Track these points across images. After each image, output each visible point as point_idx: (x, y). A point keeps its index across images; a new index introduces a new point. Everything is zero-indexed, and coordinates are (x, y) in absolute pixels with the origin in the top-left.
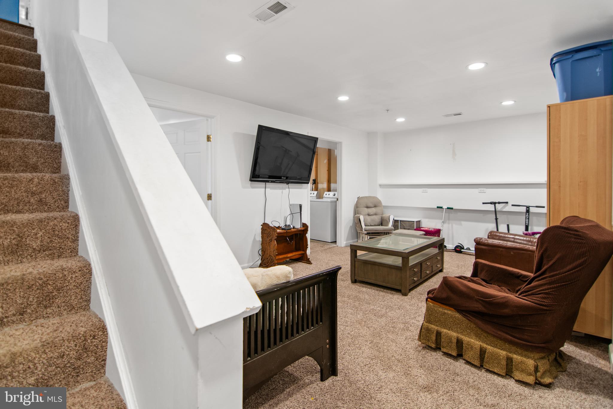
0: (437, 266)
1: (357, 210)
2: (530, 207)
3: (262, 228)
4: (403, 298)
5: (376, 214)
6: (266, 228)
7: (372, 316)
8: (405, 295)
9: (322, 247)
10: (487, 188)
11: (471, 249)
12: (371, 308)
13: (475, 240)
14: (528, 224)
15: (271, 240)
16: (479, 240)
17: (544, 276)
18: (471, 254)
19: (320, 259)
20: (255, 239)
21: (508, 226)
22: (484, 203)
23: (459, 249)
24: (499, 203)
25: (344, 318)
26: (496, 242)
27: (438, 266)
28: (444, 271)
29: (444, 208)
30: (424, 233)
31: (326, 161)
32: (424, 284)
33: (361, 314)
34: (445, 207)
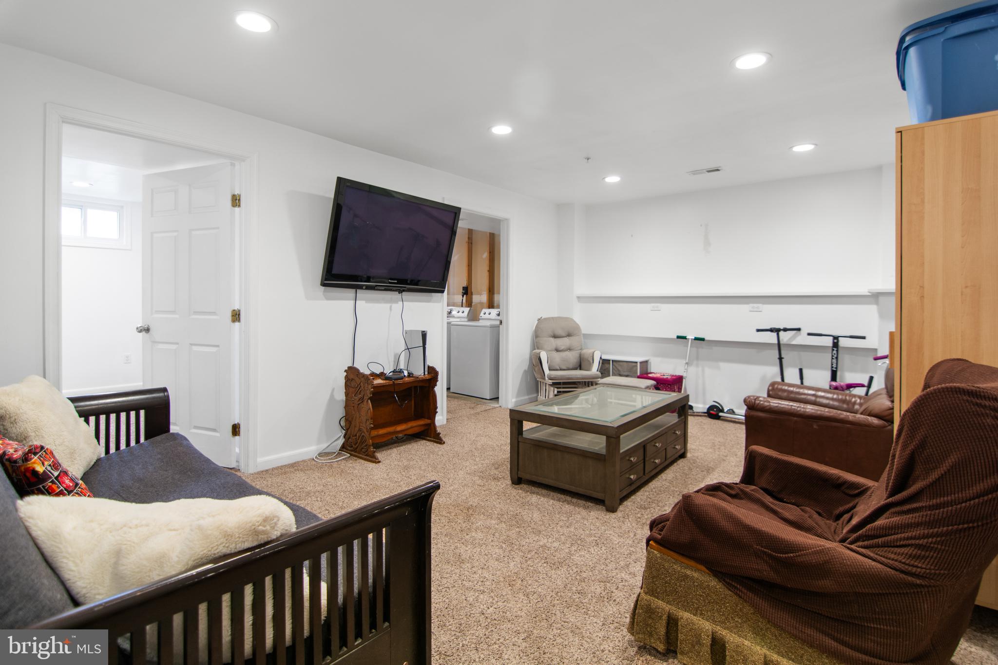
0: (674, 448)
1: (536, 343)
2: (840, 338)
3: (346, 377)
4: (608, 517)
5: (569, 349)
6: (353, 376)
7: (540, 564)
8: (612, 510)
9: (473, 408)
10: (763, 304)
11: (736, 411)
12: (541, 543)
13: (745, 401)
14: (836, 368)
15: (362, 400)
16: (753, 401)
17: (915, 505)
18: (737, 420)
19: (462, 432)
20: (332, 396)
21: (801, 370)
22: (758, 330)
23: (714, 413)
24: (785, 330)
25: (480, 572)
26: (785, 404)
27: (677, 447)
28: (689, 455)
29: (689, 339)
30: (653, 382)
31: (486, 255)
32: (650, 484)
33: (518, 559)
34: (691, 337)
